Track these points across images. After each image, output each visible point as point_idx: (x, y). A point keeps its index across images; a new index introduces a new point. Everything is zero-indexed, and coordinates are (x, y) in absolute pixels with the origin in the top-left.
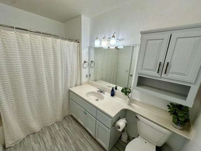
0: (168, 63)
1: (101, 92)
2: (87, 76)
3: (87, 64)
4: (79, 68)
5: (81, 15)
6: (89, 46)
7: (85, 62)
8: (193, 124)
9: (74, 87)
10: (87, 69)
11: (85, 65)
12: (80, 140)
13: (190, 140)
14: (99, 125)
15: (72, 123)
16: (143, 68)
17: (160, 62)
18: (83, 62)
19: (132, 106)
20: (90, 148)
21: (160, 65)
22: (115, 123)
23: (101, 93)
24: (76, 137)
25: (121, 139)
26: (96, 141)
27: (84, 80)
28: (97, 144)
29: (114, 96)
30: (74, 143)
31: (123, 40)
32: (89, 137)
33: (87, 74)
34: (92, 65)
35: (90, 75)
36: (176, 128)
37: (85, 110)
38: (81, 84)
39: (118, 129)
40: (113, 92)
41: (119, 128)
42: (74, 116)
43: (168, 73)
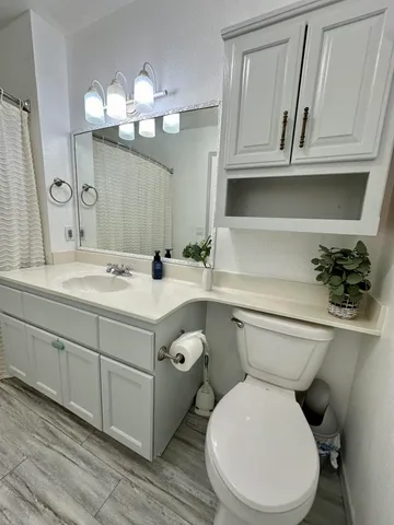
0: (307, 109)
1: (121, 272)
2: (70, 233)
3: (65, 191)
4: (36, 203)
5: (27, 12)
6: (69, 130)
7: (59, 184)
8: (379, 293)
9: (17, 270)
10: (70, 208)
11: (61, 194)
12: (37, 458)
13: (379, 337)
14: (110, 372)
15: (9, 403)
16: (241, 148)
17: (286, 113)
18: (49, 182)
19: (218, 293)
20: (80, 472)
21: (285, 122)
22: (166, 349)
23: (119, 277)
24: (24, 448)
25: (196, 411)
26: (105, 441)
27: (59, 245)
28: (112, 450)
29: (164, 279)
30: (11, 474)
31: (174, 93)
32: (79, 435)
33: (71, 226)
34: (89, 198)
35: (82, 233)
36: (340, 317)
37: (56, 337)
38: (50, 261)
39: (179, 367)
40: (158, 265)
41: (182, 361)
42: (22, 375)
43: (309, 147)
